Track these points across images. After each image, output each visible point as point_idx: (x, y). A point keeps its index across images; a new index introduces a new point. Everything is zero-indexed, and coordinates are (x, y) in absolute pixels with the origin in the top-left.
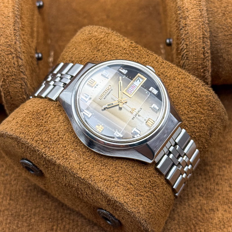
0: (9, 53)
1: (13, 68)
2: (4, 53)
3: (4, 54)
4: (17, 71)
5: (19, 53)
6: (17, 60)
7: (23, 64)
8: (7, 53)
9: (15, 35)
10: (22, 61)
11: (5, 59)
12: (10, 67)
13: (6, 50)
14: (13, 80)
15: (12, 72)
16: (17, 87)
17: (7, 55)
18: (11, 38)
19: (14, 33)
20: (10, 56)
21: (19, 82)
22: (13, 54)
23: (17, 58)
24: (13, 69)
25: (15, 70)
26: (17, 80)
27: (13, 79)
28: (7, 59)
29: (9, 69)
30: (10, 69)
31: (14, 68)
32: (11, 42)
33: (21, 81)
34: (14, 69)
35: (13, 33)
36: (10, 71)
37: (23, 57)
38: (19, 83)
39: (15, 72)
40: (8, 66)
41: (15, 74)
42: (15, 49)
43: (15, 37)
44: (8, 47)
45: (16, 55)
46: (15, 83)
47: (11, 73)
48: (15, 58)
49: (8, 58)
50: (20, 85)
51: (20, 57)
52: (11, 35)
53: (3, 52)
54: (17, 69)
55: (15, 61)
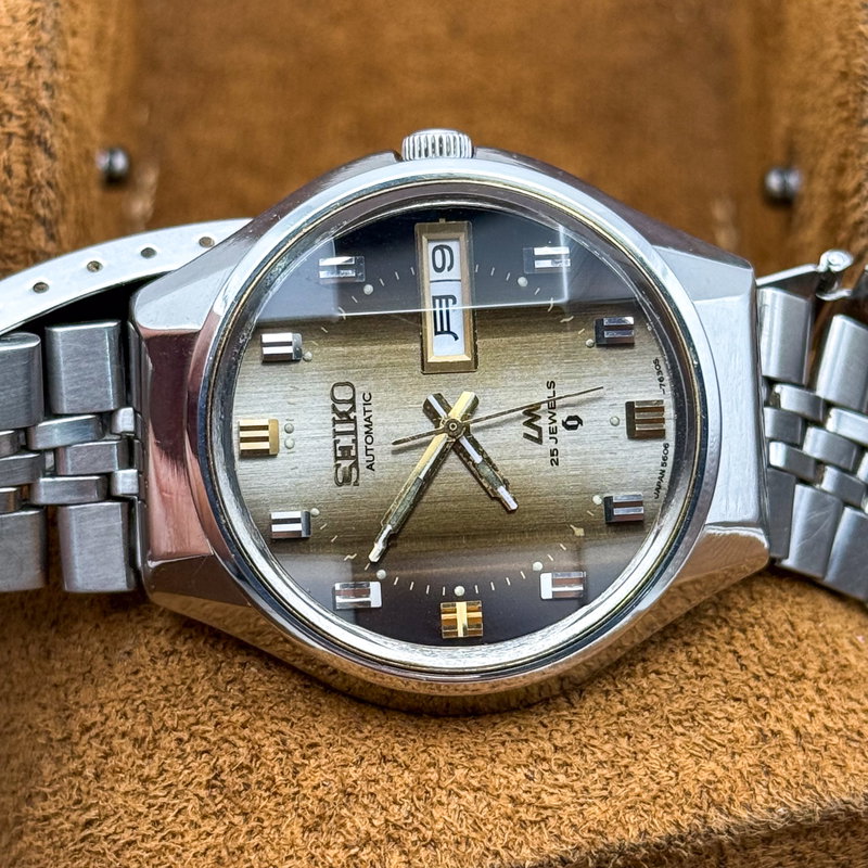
4: (16, 209)
5: (40, 120)
6: (28, 155)
7: (54, 177)
9: (33, 22)
10: (49, 162)
18: (10, 36)
19: (30, 11)
22: (10, 119)
23: (27, 145)
31: (6, 190)
32: (7, 55)
35: (25, 11)
37: (57, 144)
42: (27, 93)
43: (32, 34)
45: (25, 126)
48: (15, 141)
51: (45, 143)
52: (15, 19)
54: (18, 200)
55: (14, 158)
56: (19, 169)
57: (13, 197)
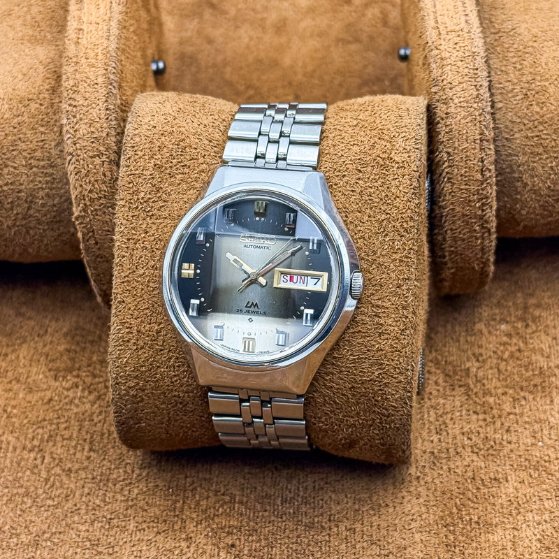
0: (95, 153)
1: (102, 184)
2: (85, 153)
3: (85, 155)
8: (91, 154)
9: (107, 119)
11: (88, 165)
12: (97, 181)
13: (90, 148)
15: (100, 191)
17: (91, 157)
18: (99, 125)
19: (105, 115)
20: (97, 161)
22: (102, 156)
24: (101, 186)
25: (107, 187)
28: (90, 166)
29: (93, 185)
30: (96, 186)
31: (104, 182)
32: (99, 132)
36: (95, 190)
39: (105, 191)
40: (92, 179)
41: (105, 196)
43: (107, 123)
44: (93, 142)
47: (97, 193)
49: (92, 163)
52: (100, 119)
53: (84, 151)
56: (108, 174)
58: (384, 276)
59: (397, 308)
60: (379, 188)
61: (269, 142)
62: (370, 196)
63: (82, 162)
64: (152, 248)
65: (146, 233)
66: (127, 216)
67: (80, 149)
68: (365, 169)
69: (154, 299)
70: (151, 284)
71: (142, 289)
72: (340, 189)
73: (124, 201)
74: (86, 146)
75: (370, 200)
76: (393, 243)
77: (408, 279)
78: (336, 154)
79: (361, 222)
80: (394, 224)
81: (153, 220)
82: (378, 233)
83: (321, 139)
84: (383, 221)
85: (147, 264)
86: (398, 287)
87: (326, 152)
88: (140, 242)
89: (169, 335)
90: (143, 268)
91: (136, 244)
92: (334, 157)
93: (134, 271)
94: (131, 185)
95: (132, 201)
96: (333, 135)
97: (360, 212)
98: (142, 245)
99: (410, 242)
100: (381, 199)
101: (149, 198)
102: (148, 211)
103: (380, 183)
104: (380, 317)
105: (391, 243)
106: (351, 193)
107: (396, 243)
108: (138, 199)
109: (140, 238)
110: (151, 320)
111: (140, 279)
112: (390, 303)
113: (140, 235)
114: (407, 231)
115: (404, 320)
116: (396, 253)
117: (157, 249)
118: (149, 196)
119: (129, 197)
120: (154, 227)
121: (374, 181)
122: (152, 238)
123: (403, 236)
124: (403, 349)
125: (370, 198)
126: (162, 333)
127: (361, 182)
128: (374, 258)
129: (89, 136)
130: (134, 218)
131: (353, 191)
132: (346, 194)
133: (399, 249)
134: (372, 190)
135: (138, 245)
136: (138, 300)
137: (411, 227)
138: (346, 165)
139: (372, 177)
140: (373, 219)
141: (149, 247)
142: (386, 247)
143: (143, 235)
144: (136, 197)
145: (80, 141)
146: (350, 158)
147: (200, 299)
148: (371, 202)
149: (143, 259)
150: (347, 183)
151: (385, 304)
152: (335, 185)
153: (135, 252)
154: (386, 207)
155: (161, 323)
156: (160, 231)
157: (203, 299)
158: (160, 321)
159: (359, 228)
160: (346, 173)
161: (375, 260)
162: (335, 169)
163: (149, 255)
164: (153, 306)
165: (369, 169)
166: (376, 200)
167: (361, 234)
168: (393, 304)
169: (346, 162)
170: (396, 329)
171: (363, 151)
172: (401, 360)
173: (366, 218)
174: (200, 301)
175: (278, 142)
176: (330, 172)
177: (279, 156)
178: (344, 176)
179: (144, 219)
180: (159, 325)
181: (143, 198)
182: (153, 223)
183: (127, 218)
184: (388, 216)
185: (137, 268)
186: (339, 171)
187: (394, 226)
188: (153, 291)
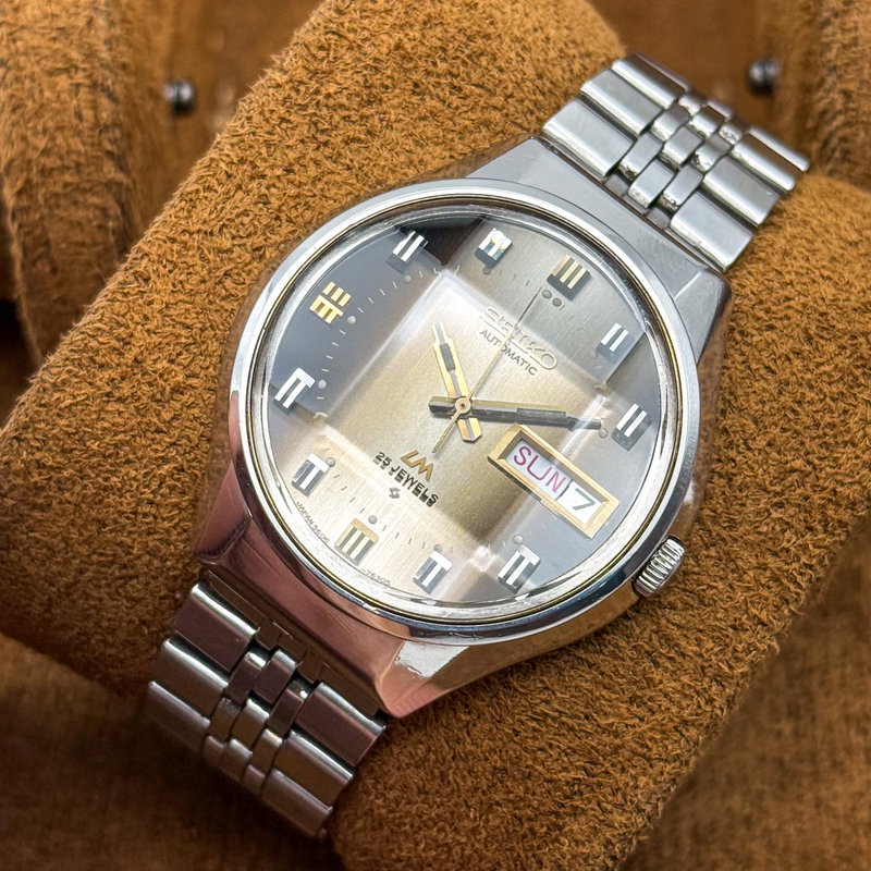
0: (60, 65)
1: (73, 136)
2: (38, 62)
3: (37, 69)
4: (88, 148)
5: (103, 71)
6: (94, 101)
8: (49, 65)
10: (114, 106)
11: (41, 91)
12: (60, 128)
13: (47, 52)
14: (69, 189)
15: (68, 153)
16: (84, 221)
17: (51, 73)
20: (63, 82)
21: (95, 200)
22: (76, 72)
23: (93, 93)
24: (71, 141)
25: (84, 144)
26: (85, 191)
27: (66, 185)
28: (47, 94)
29: (53, 139)
30: (60, 140)
31: (79, 133)
32: (69, 17)
33: (102, 196)
34: (77, 139)
36: (56, 149)
37: (119, 90)
38: (96, 207)
39: (79, 153)
40: (51, 124)
41: (78, 165)
42: (89, 48)
44: (54, 39)
45: (89, 77)
46: (75, 203)
47: (61, 158)
48: (83, 90)
49: (53, 86)
50: (98, 212)
51: (108, 90)
53: (33, 59)
54: (90, 140)
55: (83, 105)
56: (88, 114)
57: (85, 138)
58: (721, 585)
59: (703, 668)
60: (828, 400)
61: (657, 157)
62: (799, 403)
63: (27, 83)
64: (279, 210)
65: (289, 171)
66: (272, 111)
67: (26, 54)
68: (823, 342)
69: (215, 317)
70: (228, 283)
71: (203, 281)
72: (745, 349)
73: (286, 78)
74: (39, 47)
75: (793, 411)
76: (784, 531)
77: (764, 624)
78: (780, 273)
79: (745, 442)
80: (810, 492)
81: (319, 155)
82: (765, 490)
83: (764, 224)
84: (793, 470)
85: (249, 236)
86: (734, 628)
87: (762, 255)
88: (265, 182)
89: (196, 411)
90: (233, 238)
91: (252, 178)
92: (772, 275)
93: (211, 234)
94: (322, 54)
95: (302, 88)
96: (795, 231)
97: (756, 422)
98: (263, 190)
99: (817, 551)
100: (817, 425)
101: (341, 106)
102: (323, 131)
103: (834, 390)
104: (657, 665)
105: (778, 528)
106: (763, 372)
107: (788, 535)
108: (317, 92)
109: (268, 172)
110: (180, 354)
111: (211, 257)
112: (696, 649)
113: (272, 167)
114: (826, 526)
115: (702, 703)
116: (775, 554)
117: (290, 220)
118: (344, 100)
119: (301, 74)
120: (313, 171)
121: (825, 378)
122: (293, 191)
123: (811, 529)
124: (660, 760)
125: (795, 406)
126: (184, 398)
127: (797, 363)
128: (724, 534)
129: (46, 22)
130: (284, 125)
131: (768, 368)
132: (754, 366)
133: (788, 550)
134: (810, 395)
135: (254, 184)
136: (182, 297)
137: (840, 521)
138: (789, 307)
139: (827, 368)
140: (774, 455)
141: (275, 203)
142: (765, 529)
143: (279, 172)
144: (314, 85)
145: (26, 35)
146: (803, 299)
147: (317, 380)
148: (791, 416)
149: (246, 220)
150: (768, 344)
151: (683, 643)
152: (742, 333)
153: (240, 194)
154: (814, 447)
155: (195, 376)
156: (320, 186)
157: (322, 384)
158: (198, 370)
159: (733, 454)
160: (778, 324)
161: (724, 540)
162: (761, 302)
163: (264, 222)
164: (202, 330)
165: (831, 348)
166: (805, 419)
167: (729, 467)
168: (701, 656)
169: (792, 303)
170: (674, 709)
171: (840, 303)
172: (643, 780)
173: (761, 443)
174: (315, 385)
175: (676, 171)
176: (746, 302)
177: (661, 199)
178: (771, 328)
179: (302, 141)
180: (188, 377)
181: (328, 96)
182: (317, 163)
183: (267, 115)
184: (809, 468)
185: (221, 230)
186: (767, 311)
187: (806, 498)
188: (223, 299)
